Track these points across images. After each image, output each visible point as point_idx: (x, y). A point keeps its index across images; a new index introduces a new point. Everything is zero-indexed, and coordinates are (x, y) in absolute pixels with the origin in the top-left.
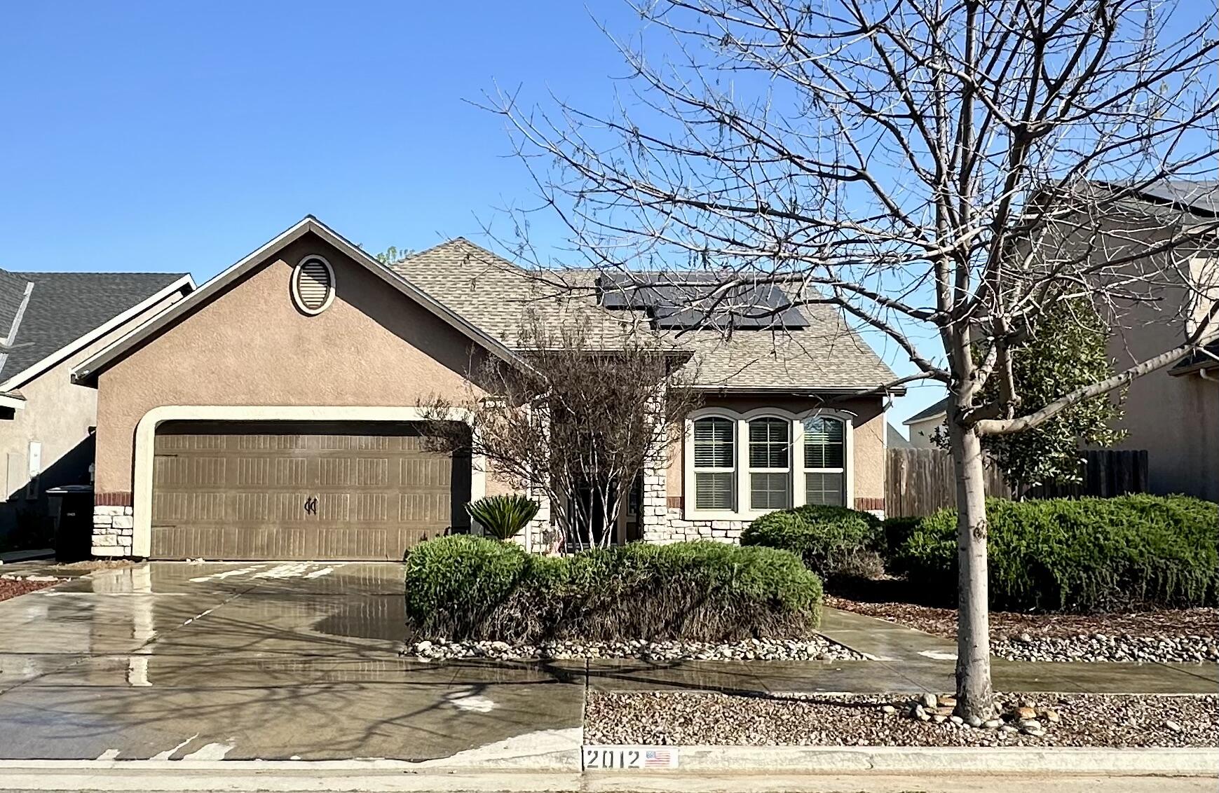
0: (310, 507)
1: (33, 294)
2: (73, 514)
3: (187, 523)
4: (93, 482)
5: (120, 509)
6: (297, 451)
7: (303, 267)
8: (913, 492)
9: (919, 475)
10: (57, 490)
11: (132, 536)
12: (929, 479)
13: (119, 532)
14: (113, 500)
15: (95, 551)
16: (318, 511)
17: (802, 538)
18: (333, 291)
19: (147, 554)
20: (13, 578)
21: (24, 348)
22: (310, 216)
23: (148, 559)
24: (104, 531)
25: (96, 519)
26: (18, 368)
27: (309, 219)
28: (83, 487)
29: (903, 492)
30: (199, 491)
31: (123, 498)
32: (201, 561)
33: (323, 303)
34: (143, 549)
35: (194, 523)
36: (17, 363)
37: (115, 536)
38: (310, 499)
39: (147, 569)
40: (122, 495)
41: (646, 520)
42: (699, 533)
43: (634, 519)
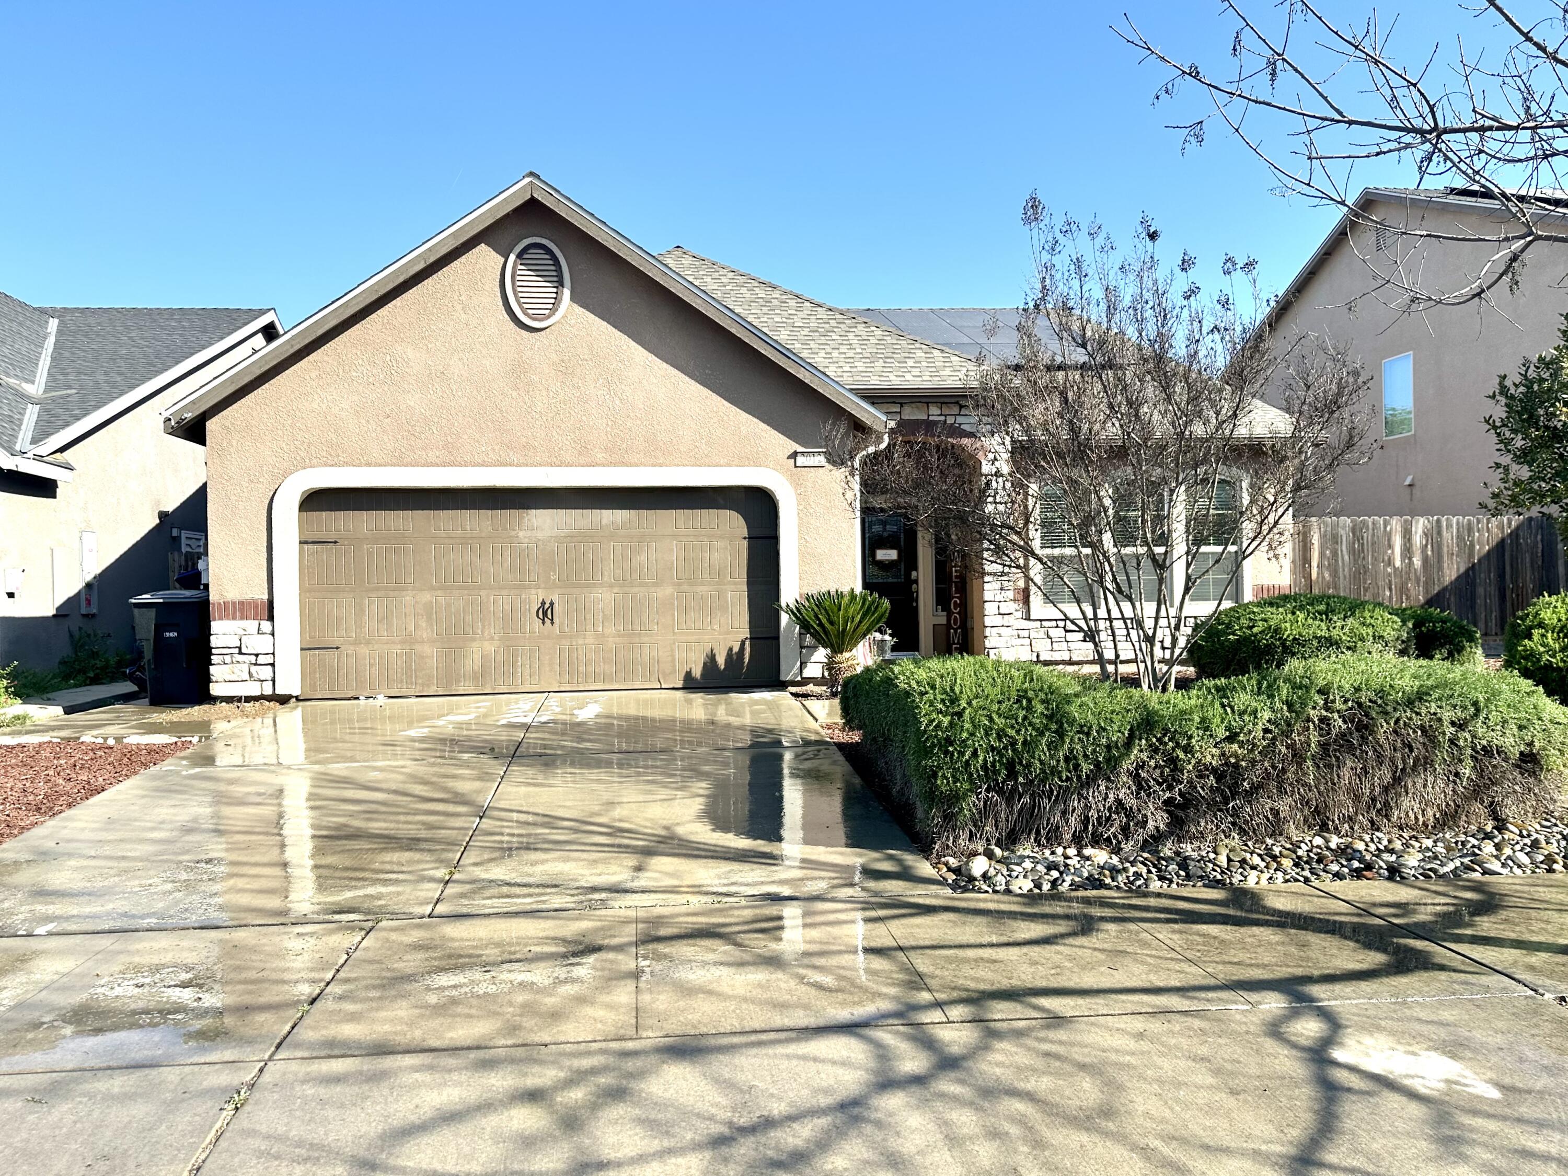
0: (545, 613)
1: (60, 332)
2: (173, 634)
3: (356, 643)
4: (207, 587)
5: (252, 625)
6: (521, 534)
7: (519, 256)
8: (1327, 575)
9: (1335, 553)
10: (146, 598)
11: (273, 665)
12: (1346, 558)
13: (253, 658)
14: (241, 610)
15: (216, 690)
16: (556, 620)
17: (1315, 643)
18: (567, 293)
19: (296, 692)
20: (101, 741)
21: (62, 397)
22: (531, 174)
23: (297, 698)
24: (228, 659)
25: (214, 642)
26: (60, 423)
27: (528, 180)
28: (188, 593)
29: (1314, 576)
30: (374, 594)
31: (256, 607)
32: (381, 700)
33: (553, 311)
34: (289, 684)
35: (368, 643)
36: (56, 416)
37: (245, 667)
38: (543, 603)
39: (298, 713)
40: (254, 604)
41: (988, 621)
42: (1048, 637)
43: (943, 620)
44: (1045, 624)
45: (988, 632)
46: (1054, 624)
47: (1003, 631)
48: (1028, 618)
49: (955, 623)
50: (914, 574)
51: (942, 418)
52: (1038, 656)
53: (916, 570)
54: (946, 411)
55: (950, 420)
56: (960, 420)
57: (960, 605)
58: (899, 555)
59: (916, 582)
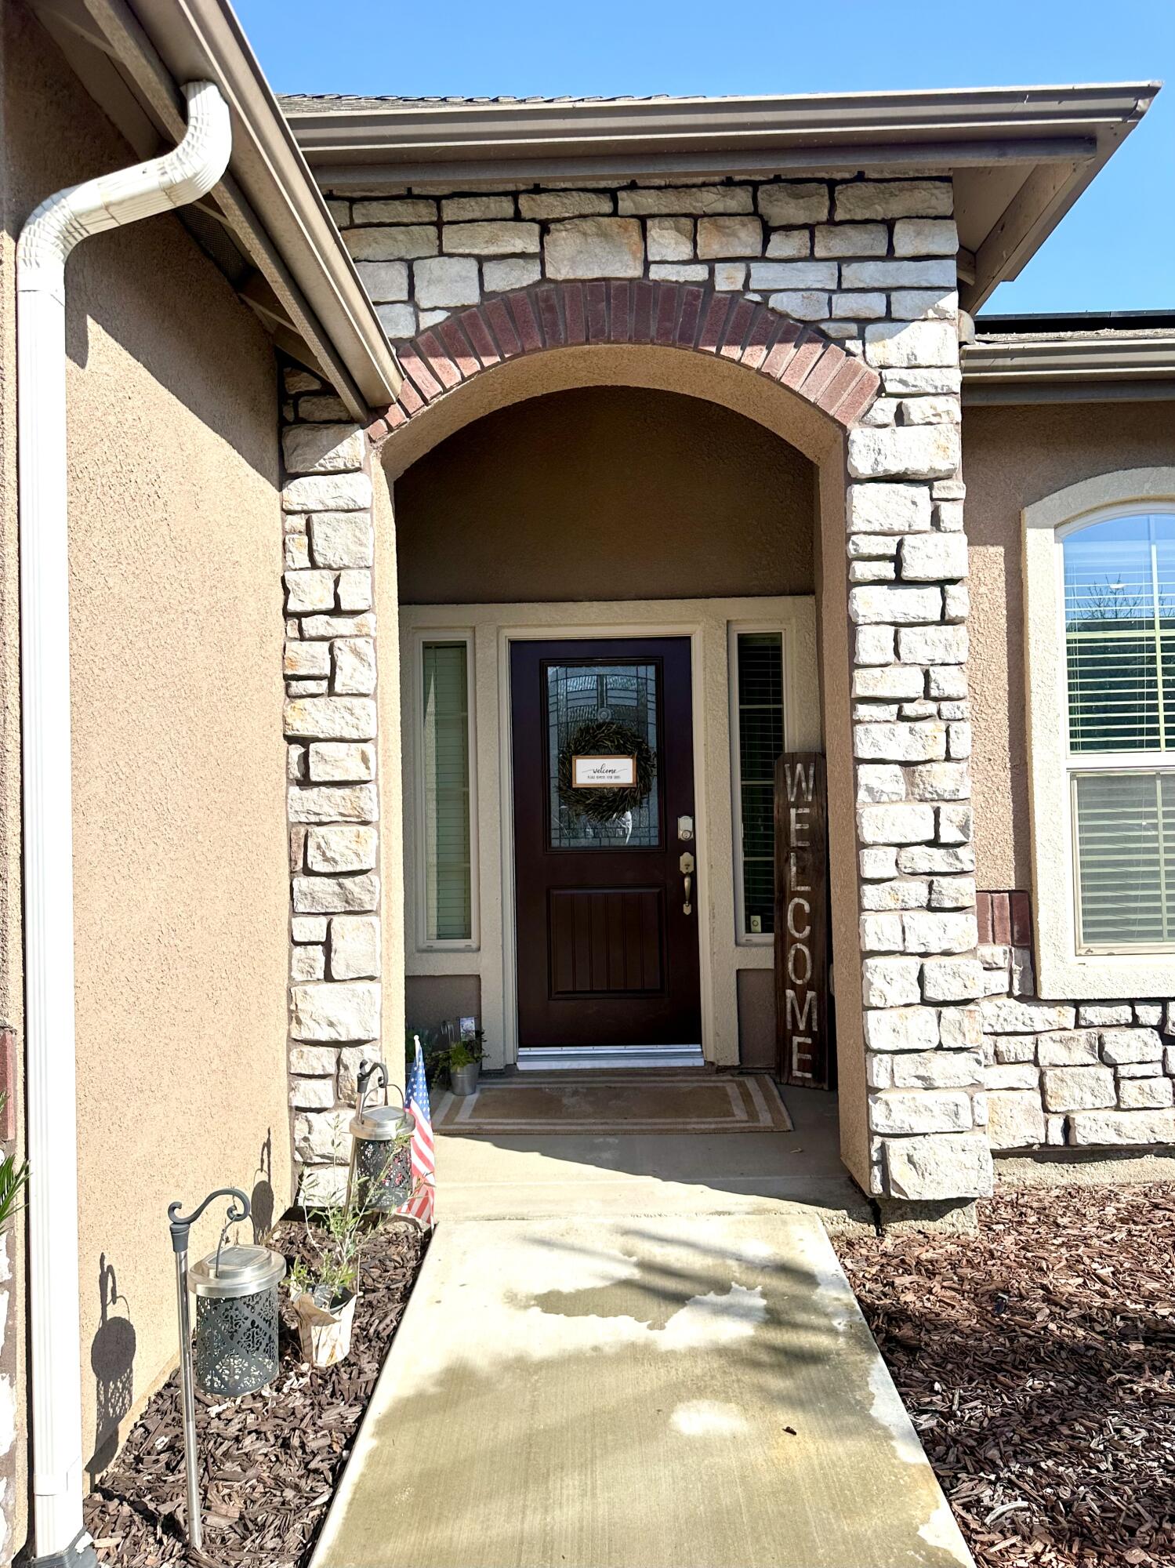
41: (880, 1030)
42: (1105, 1060)
43: (764, 959)
44: (1090, 1013)
45: (879, 1072)
46: (1124, 1013)
47: (940, 1066)
48: (1031, 995)
49: (799, 971)
50: (684, 823)
51: (699, 273)
52: (1067, 1128)
53: (691, 814)
54: (711, 245)
55: (728, 279)
56: (764, 276)
57: (811, 919)
58: (641, 772)
59: (690, 846)
